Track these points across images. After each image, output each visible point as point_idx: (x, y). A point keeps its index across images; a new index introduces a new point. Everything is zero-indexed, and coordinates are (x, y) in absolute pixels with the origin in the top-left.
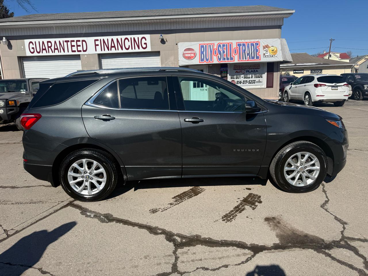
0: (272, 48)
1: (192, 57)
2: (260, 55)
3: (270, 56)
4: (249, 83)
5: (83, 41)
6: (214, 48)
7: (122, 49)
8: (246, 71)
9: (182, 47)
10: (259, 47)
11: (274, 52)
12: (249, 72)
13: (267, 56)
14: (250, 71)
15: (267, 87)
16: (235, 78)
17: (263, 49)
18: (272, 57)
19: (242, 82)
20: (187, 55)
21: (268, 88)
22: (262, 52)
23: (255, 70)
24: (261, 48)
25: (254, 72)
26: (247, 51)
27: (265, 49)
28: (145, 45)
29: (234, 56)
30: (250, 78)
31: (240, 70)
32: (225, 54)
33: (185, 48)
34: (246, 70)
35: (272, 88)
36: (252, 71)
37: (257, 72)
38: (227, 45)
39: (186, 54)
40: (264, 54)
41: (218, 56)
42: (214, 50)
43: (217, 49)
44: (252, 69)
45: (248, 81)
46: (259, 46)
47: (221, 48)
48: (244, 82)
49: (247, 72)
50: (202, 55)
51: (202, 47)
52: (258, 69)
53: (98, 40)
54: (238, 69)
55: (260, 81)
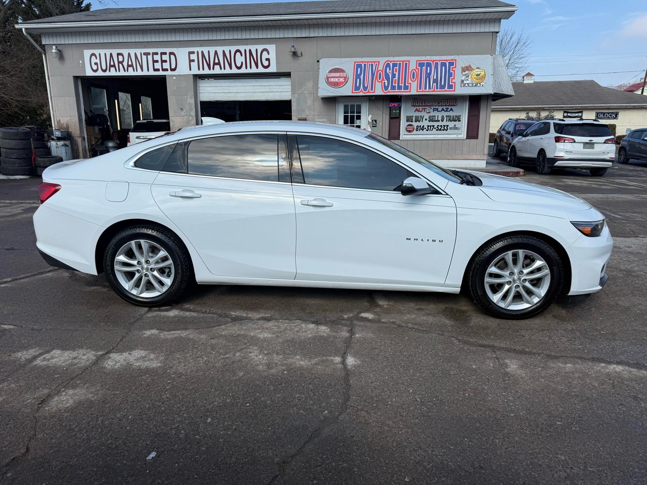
0: (476, 71)
1: (342, 83)
2: (455, 83)
3: (472, 84)
4: (437, 130)
5: (171, 54)
6: (379, 69)
7: (231, 68)
8: (432, 110)
9: (326, 65)
10: (454, 69)
11: (481, 78)
12: (438, 111)
13: (467, 85)
15: (468, 137)
16: (414, 120)
17: (462, 72)
18: (475, 86)
19: (425, 128)
20: (332, 80)
21: (468, 140)
22: (458, 76)
23: (448, 109)
24: (458, 71)
25: (446, 111)
26: (433, 76)
27: (464, 73)
28: (268, 62)
29: (410, 84)
30: (439, 121)
31: (423, 107)
32: (395, 80)
33: (331, 69)
34: (433, 107)
35: (476, 140)
36: (444, 110)
37: (451, 111)
38: (400, 64)
39: (331, 77)
40: (462, 81)
41: (384, 83)
42: (378, 71)
43: (382, 71)
44: (443, 106)
45: (436, 127)
46: (455, 67)
47: (390, 70)
48: (429, 128)
49: (434, 111)
50: (358, 80)
51: (359, 66)
52: (454, 106)
53: (193, 53)
54: (419, 106)
55: (456, 127)
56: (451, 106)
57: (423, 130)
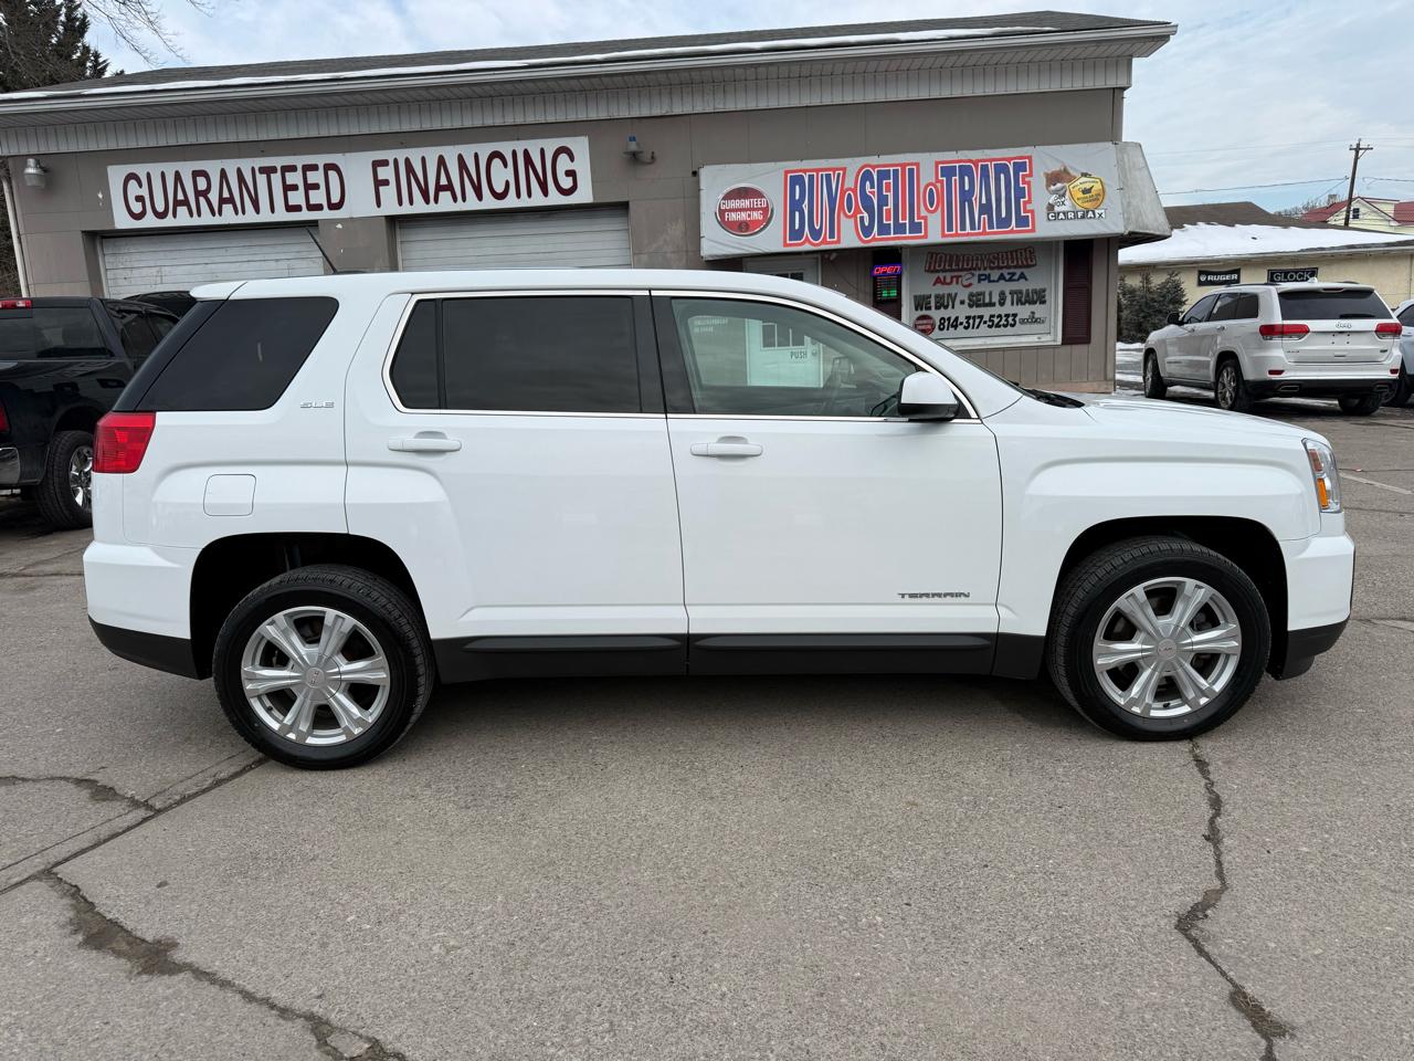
0: (1082, 183)
1: (756, 223)
2: (1032, 212)
3: (1076, 213)
4: (990, 327)
5: (328, 167)
6: (846, 187)
7: (480, 197)
8: (976, 278)
9: (716, 183)
10: (1027, 179)
11: (1095, 198)
12: (990, 281)
13: (1061, 216)
14: (992, 279)
15: (1067, 340)
16: (933, 304)
17: (1048, 186)
18: (1083, 217)
19: (961, 324)
20: (734, 217)
21: (1068, 347)
22: (1040, 196)
23: (1014, 274)
24: (1038, 183)
25: (1010, 280)
26: (978, 197)
27: (1052, 188)
28: (571, 178)
29: (925, 218)
30: (993, 305)
31: (953, 274)
32: (888, 211)
33: (729, 189)
34: (977, 273)
35: (1085, 347)
36: (1004, 279)
37: (1022, 281)
38: (896, 172)
39: (730, 210)
40: (1051, 207)
41: (862, 219)
42: (843, 193)
43: (854, 191)
44: (1002, 268)
45: (986, 318)
46: (1030, 175)
47: (872, 187)
48: (971, 321)
49: (980, 280)
50: (797, 214)
51: (797, 180)
52: (1028, 266)
53: (385, 163)
54: (944, 271)
55: (1036, 316)
56: (1021, 267)
57: (956, 327)
